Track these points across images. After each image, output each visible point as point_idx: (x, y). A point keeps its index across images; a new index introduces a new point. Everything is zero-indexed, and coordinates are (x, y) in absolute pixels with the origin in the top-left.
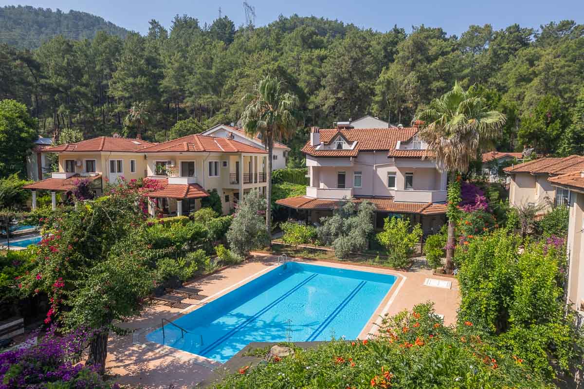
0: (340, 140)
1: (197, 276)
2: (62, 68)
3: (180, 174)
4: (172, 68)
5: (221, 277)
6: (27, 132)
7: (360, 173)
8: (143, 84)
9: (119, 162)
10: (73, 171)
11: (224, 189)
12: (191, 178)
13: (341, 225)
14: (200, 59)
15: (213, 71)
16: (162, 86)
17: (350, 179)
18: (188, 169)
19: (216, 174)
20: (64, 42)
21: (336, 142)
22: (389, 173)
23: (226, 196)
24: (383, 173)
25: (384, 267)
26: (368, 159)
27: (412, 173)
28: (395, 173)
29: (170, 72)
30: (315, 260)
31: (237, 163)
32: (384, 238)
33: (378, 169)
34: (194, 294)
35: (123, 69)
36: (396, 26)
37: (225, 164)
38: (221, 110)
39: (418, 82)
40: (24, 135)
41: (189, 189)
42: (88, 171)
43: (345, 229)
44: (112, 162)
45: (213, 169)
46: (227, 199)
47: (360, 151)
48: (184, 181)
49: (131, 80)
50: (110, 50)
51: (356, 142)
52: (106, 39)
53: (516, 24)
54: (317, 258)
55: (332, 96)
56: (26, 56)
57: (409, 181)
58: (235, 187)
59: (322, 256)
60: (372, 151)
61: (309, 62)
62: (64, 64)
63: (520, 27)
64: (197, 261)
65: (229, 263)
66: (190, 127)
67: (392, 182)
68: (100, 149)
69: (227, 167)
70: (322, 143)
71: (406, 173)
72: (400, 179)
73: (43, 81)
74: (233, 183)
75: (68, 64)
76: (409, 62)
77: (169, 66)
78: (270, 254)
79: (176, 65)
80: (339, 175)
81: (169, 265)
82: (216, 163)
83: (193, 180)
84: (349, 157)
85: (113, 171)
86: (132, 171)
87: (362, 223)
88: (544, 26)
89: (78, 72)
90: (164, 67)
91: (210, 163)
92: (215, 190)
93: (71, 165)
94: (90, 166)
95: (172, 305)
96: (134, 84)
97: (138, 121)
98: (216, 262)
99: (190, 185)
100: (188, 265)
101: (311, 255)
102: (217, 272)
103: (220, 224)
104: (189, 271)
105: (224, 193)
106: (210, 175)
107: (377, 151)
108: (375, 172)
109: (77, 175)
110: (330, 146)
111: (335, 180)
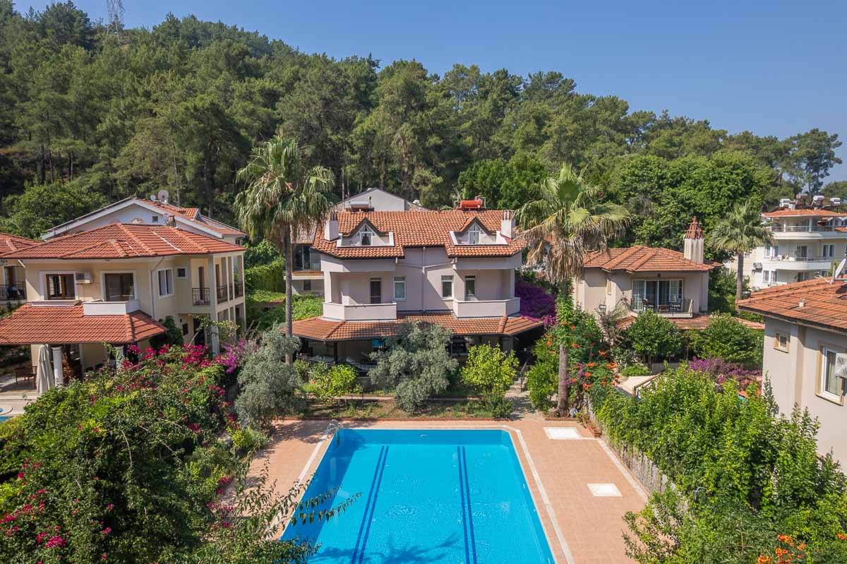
0: (366, 230)
3: (102, 296)
7: (403, 278)
11: (179, 314)
12: (131, 303)
13: (409, 363)
15: (71, 97)
17: (388, 289)
18: (119, 286)
21: (361, 233)
22: (443, 277)
23: (183, 326)
24: (435, 278)
25: (476, 418)
26: (413, 258)
27: (474, 277)
28: (451, 277)
30: (374, 420)
31: (201, 269)
33: (428, 272)
36: (370, 55)
37: (182, 273)
38: (96, 166)
39: (414, 138)
41: (132, 322)
43: (413, 368)
45: (164, 282)
46: (185, 330)
47: (407, 248)
48: (119, 309)
51: (390, 233)
53: (504, 69)
54: (372, 415)
57: (470, 287)
58: (202, 310)
60: (421, 247)
61: (248, 96)
63: (509, 73)
65: (254, 448)
66: (60, 199)
67: (447, 290)
69: (187, 277)
70: (341, 235)
71: (466, 277)
72: (458, 285)
74: (197, 304)
76: (401, 109)
78: (299, 419)
80: (372, 283)
82: (168, 272)
83: (134, 306)
84: (393, 258)
88: (532, 75)
91: (159, 274)
92: (170, 319)
99: (132, 315)
101: (361, 413)
105: (181, 321)
106: (161, 293)
107: (427, 247)
108: (424, 277)
110: (352, 239)
111: (366, 290)
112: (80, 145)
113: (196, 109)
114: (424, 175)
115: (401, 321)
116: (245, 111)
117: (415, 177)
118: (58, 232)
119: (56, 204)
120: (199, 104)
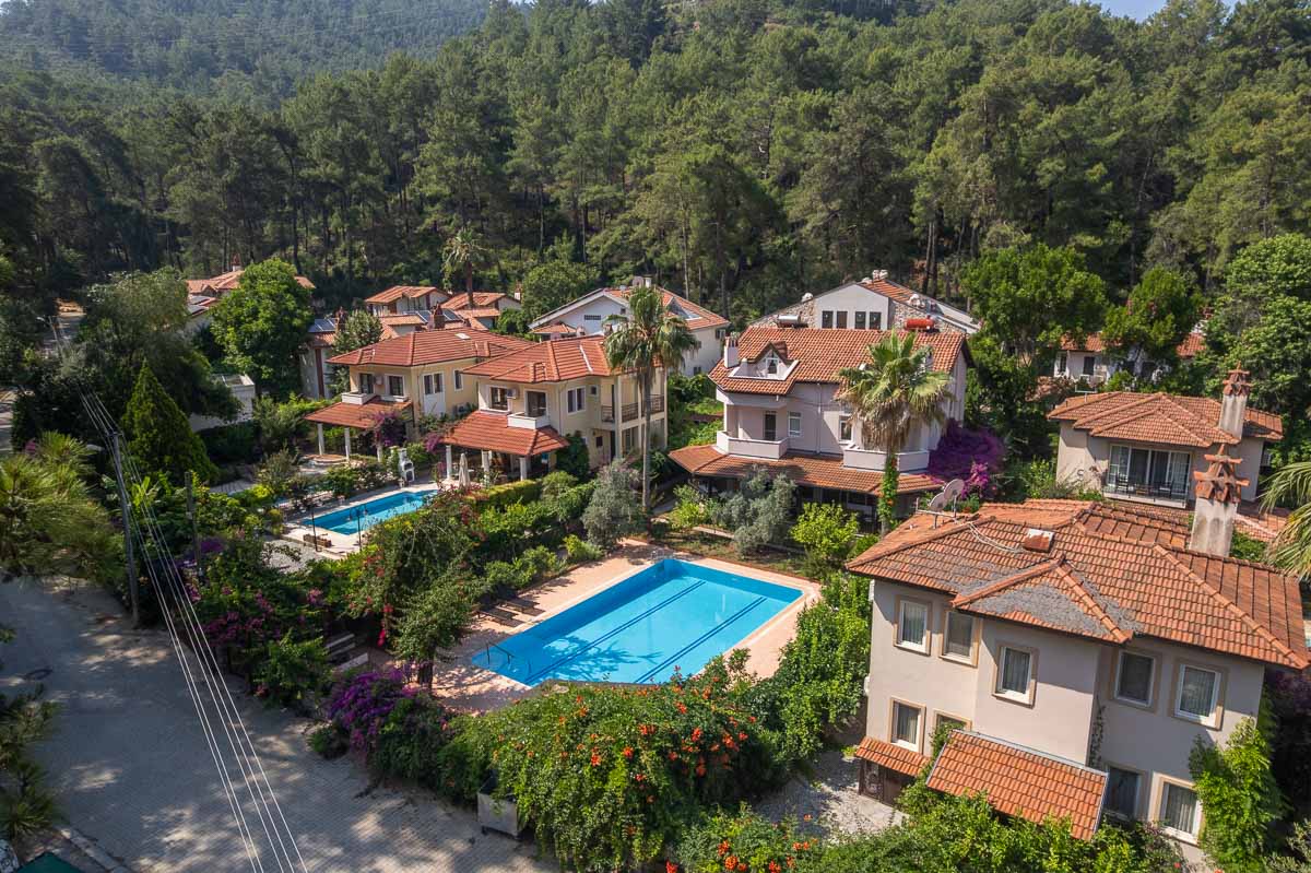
0: (773, 356)
1: (536, 582)
2: (333, 145)
3: (524, 410)
4: (529, 128)
5: (568, 582)
6: (301, 317)
7: (799, 415)
8: (475, 169)
9: (438, 377)
10: (370, 392)
11: (593, 429)
12: (542, 418)
13: (745, 509)
14: (580, 110)
15: (607, 132)
16: (509, 164)
17: (781, 426)
18: (537, 403)
19: (580, 407)
20: (335, 87)
21: (767, 359)
22: (843, 418)
23: (596, 440)
24: (832, 419)
26: (811, 395)
29: (524, 135)
31: (613, 387)
32: (799, 533)
33: (825, 413)
34: (529, 607)
35: (438, 139)
37: (594, 391)
38: (621, 217)
39: (991, 177)
40: (297, 322)
41: (536, 437)
42: (392, 393)
43: (749, 514)
44: (427, 379)
45: (575, 400)
46: (599, 442)
47: (796, 382)
48: (530, 424)
49: (452, 161)
50: (414, 95)
51: (796, 362)
52: (406, 71)
55: (821, 206)
56: (274, 127)
58: (609, 427)
59: (722, 550)
60: (815, 383)
61: (791, 118)
62: (338, 138)
64: (537, 561)
65: (585, 560)
66: (556, 280)
67: (846, 432)
68: (409, 362)
69: (597, 396)
70: (744, 360)
72: (857, 430)
73: (304, 172)
74: (607, 421)
75: (345, 138)
77: (524, 123)
78: (647, 542)
79: (537, 122)
80: (768, 417)
81: (500, 571)
82: (579, 391)
83: (544, 421)
84: (775, 395)
85: (428, 391)
86: (458, 386)
87: (769, 510)
89: (361, 150)
90: (514, 124)
91: (570, 393)
92: (578, 434)
93: (367, 382)
94: (396, 386)
95: (501, 622)
96: (458, 170)
97: (467, 264)
98: (565, 558)
99: (539, 429)
100: (525, 567)
101: (704, 548)
102: (566, 573)
103: (575, 498)
104: (526, 576)
105: (593, 435)
106: (571, 409)
107: (824, 383)
108: (820, 417)
109: (376, 400)
110: (759, 365)
111: (760, 424)
112: (609, 190)
113: (697, 164)
114: (1002, 232)
115: (785, 462)
116: (784, 138)
117: (988, 235)
118: (542, 322)
119: (553, 285)
120: (701, 158)
